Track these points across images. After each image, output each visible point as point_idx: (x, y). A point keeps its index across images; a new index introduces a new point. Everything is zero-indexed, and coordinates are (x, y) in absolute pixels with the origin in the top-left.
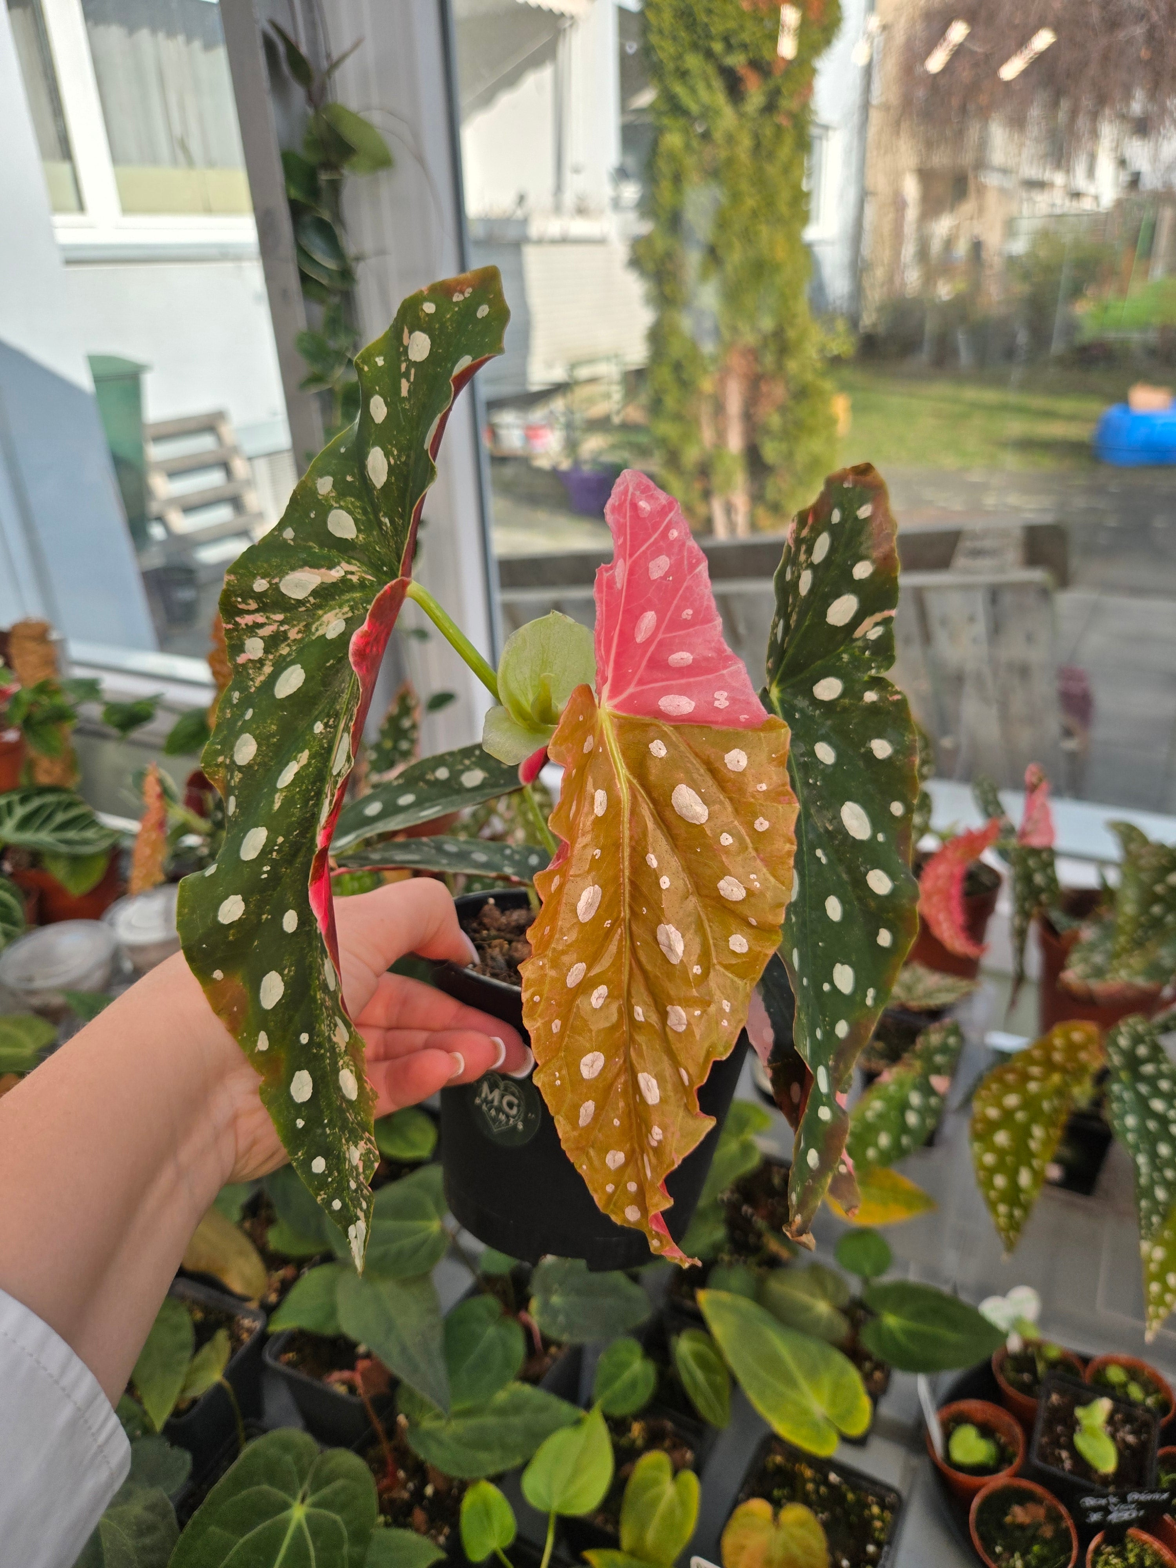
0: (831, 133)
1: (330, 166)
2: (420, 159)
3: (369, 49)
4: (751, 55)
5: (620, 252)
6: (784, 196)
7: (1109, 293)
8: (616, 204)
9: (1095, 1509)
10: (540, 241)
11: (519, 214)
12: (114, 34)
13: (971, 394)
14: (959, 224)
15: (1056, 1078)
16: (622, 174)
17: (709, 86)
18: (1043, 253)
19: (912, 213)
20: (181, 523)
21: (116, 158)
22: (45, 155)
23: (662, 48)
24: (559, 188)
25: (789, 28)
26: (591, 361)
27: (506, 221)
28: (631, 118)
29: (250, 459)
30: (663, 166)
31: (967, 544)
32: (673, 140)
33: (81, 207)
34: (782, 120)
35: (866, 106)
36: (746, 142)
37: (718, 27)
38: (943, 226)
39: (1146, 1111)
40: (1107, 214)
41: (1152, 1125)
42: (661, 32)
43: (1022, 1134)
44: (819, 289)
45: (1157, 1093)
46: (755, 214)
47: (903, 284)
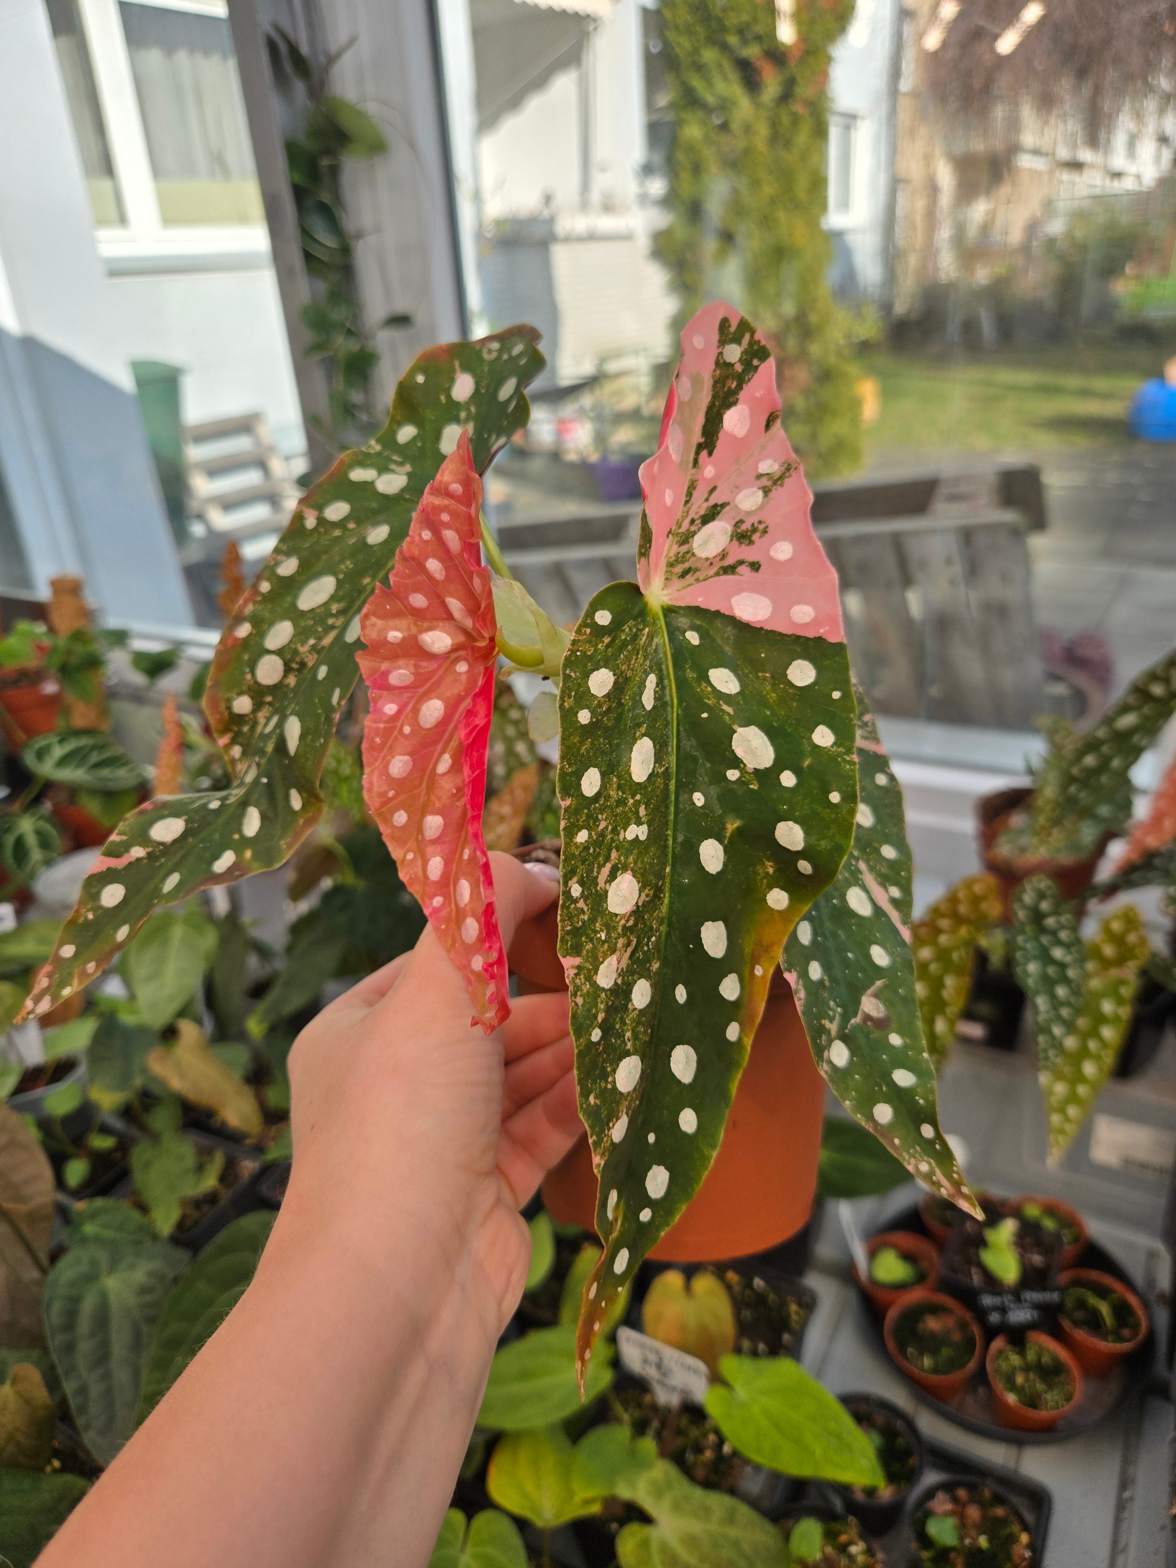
0: (859, 122)
1: (328, 152)
2: (412, 144)
3: (364, 46)
4: (766, 47)
5: (643, 243)
6: (802, 183)
7: (1151, 271)
8: (643, 199)
9: (995, 1308)
10: (568, 239)
11: (546, 213)
12: (153, 57)
13: (1006, 376)
14: (995, 209)
15: (964, 931)
16: (647, 170)
17: (725, 78)
18: (1079, 234)
19: (946, 198)
20: (222, 521)
21: (157, 171)
22: (89, 172)
23: (678, 44)
24: (585, 186)
25: (785, 14)
26: (617, 354)
27: (533, 220)
28: (655, 117)
29: (287, 458)
30: (681, 156)
31: (943, 491)
32: (693, 131)
33: (122, 220)
34: (798, 108)
35: (893, 92)
36: (763, 130)
37: (733, 20)
38: (979, 210)
39: (1046, 958)
40: (1148, 193)
41: (1051, 971)
42: (677, 28)
43: (936, 985)
44: (850, 276)
45: (1059, 943)
46: (773, 201)
47: (937, 269)
